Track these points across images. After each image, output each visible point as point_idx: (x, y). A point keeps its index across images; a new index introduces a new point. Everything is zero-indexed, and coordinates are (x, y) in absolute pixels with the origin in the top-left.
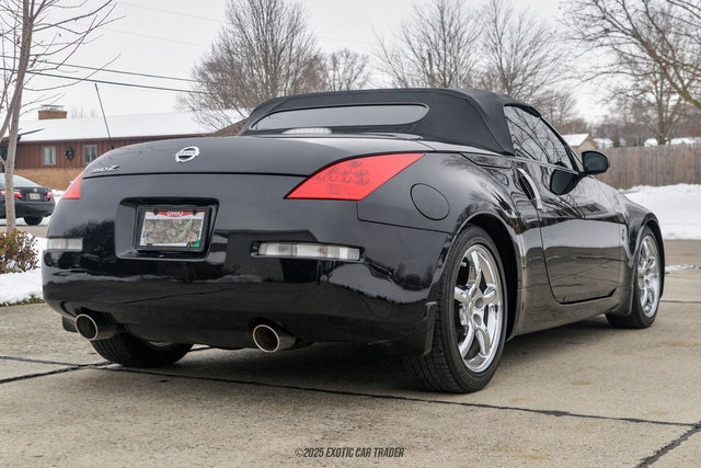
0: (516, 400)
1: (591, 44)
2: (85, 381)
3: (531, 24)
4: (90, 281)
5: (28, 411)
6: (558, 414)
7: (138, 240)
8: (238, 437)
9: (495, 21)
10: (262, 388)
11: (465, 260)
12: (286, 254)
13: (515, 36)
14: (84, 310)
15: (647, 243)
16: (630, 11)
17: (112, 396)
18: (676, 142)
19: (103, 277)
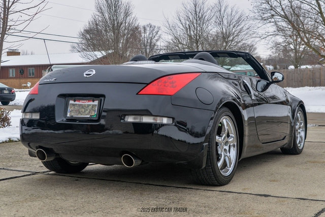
0: (245, 189)
1: (265, 22)
2: (40, 180)
3: (237, 12)
4: (41, 133)
5: (15, 194)
6: (266, 196)
7: (66, 114)
8: (116, 207)
9: (220, 11)
10: (124, 183)
11: (221, 123)
12: (137, 121)
13: (229, 18)
14: (40, 147)
15: (299, 115)
16: (284, 6)
17: (53, 187)
18: (303, 67)
19: (47, 131)
